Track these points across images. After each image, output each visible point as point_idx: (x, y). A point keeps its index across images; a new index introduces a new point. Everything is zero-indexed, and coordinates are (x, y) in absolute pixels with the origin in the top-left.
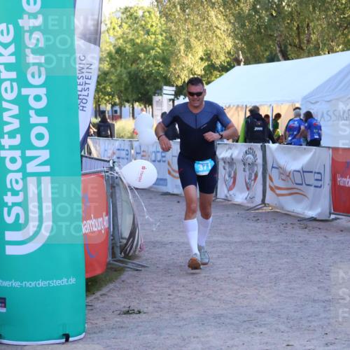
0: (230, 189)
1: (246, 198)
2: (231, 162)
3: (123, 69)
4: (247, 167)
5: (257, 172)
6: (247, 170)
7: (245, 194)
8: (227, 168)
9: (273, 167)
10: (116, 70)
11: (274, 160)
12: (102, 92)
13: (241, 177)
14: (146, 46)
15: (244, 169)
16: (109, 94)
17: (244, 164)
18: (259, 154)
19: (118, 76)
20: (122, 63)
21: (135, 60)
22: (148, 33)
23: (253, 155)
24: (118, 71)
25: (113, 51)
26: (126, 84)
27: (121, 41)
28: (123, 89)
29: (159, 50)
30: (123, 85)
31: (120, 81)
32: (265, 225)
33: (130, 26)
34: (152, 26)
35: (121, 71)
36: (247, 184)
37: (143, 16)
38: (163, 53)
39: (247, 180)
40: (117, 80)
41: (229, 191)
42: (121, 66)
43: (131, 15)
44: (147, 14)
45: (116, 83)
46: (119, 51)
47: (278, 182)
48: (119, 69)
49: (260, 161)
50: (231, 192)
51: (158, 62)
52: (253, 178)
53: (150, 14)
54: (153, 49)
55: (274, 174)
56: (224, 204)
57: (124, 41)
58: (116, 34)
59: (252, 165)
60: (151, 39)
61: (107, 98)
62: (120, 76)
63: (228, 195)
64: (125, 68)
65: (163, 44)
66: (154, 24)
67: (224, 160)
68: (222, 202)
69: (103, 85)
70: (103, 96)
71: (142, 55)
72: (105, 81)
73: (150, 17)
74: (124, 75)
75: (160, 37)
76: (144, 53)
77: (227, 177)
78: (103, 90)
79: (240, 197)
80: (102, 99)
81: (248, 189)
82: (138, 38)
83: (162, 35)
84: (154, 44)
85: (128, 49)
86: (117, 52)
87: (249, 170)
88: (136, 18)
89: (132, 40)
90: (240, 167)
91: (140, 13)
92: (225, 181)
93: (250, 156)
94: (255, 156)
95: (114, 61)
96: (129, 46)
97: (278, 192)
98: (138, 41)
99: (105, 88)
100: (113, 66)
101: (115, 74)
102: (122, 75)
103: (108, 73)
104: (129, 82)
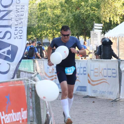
3: (70, 13)
10: (65, 14)
12: (56, 29)
20: (69, 9)
21: (79, 6)
24: (67, 15)
25: (64, 1)
26: (72, 23)
30: (70, 24)
31: (67, 21)
38: (98, 1)
40: (65, 21)
42: (69, 12)
45: (65, 23)
48: (67, 13)
51: (94, 8)
61: (59, 33)
64: (71, 13)
70: (56, 32)
71: (83, 3)
72: (58, 21)
74: (71, 17)
76: (85, 2)
78: (57, 28)
80: (56, 34)
86: (66, 2)
95: (64, 8)
99: (58, 26)
100: (63, 11)
101: (65, 17)
102: (69, 17)
103: (60, 16)
104: (74, 22)
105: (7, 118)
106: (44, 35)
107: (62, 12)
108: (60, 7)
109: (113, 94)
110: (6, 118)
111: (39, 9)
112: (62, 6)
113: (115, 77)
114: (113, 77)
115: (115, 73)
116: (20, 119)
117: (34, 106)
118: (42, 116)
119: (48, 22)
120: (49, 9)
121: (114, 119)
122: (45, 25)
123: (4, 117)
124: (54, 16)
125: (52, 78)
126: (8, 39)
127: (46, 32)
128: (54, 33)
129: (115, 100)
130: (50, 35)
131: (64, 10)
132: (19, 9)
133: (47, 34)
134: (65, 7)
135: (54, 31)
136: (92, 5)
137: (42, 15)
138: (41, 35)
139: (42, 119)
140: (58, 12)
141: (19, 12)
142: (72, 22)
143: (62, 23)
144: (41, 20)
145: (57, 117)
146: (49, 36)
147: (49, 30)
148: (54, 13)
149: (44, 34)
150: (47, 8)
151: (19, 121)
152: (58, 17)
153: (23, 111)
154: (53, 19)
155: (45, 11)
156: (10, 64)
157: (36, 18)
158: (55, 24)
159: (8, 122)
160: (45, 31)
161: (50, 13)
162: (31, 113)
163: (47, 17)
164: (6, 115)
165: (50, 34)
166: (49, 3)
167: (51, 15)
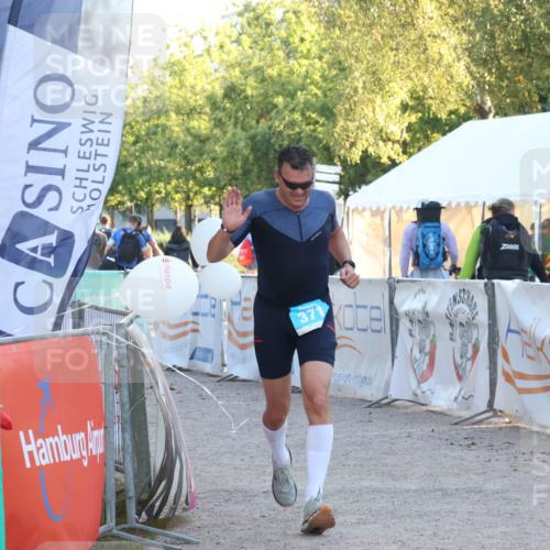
0: (422, 379)
1: (456, 398)
2: (424, 320)
3: (239, 130)
4: (458, 331)
5: (477, 339)
6: (457, 337)
7: (454, 389)
8: (416, 332)
9: (509, 330)
10: (225, 133)
11: (512, 315)
12: (194, 178)
13: (446, 351)
14: (289, 83)
15: (452, 334)
16: (209, 183)
17: (452, 325)
18: (482, 302)
19: (228, 144)
20: (237, 118)
21: (266, 110)
22: (291, 53)
23: (469, 306)
24: (229, 135)
25: (220, 92)
26: (246, 161)
27: (237, 72)
28: (239, 172)
29: (315, 90)
30: (239, 164)
31: (232, 155)
32: (485, 454)
33: (256, 42)
34: (302, 40)
35: (234, 135)
36: (456, 367)
37: (283, 21)
38: (326, 96)
39: (459, 360)
40: (225, 154)
41: (419, 383)
42: (235, 125)
43: (257, 18)
44: (290, 15)
45: (224, 160)
46: (231, 92)
47: (519, 363)
48: (230, 129)
49: (483, 317)
50: (425, 386)
51: (314, 116)
52: (469, 354)
53: (298, 18)
54: (303, 88)
55: (511, 344)
56: (409, 411)
57: (242, 73)
58: (225, 57)
59: (468, 325)
60: (300, 66)
61: (206, 190)
62: (231, 145)
63: (419, 392)
64: (243, 129)
65: (324, 78)
66: (307, 37)
67: (411, 316)
68: (406, 407)
69: (198, 165)
70: (197, 188)
71: (280, 100)
72: (201, 155)
73: (299, 23)
74: (242, 144)
75: (318, 64)
76: (285, 96)
77: (416, 353)
78: (198, 175)
79: (443, 396)
80: (196, 193)
81: (460, 378)
82: (270, 66)
83: (320, 58)
84: (306, 77)
85: (251, 88)
86: (226, 95)
87: (462, 336)
88: (268, 25)
89: (258, 70)
90: (442, 331)
91: (276, 14)
92: (413, 361)
93: (463, 306)
94: (473, 306)
95: (220, 114)
96: (251, 81)
97: (521, 383)
98: (273, 72)
99: (201, 170)
100: (219, 123)
101: (222, 142)
102: (236, 143)
103: (208, 139)
104: (251, 157)
105: (41, 451)
106: (157, 196)
107: (216, 126)
108: (207, 110)
109: (371, 384)
110: (38, 449)
111: (143, 113)
112: (214, 106)
113: (379, 332)
114: (373, 331)
115: (379, 320)
116: (84, 453)
117: (127, 416)
118: (152, 448)
119: (170, 155)
120: (173, 115)
121: (374, 462)
122: (162, 163)
123: (32, 447)
124: (189, 139)
125: (182, 329)
126: (50, 210)
127: (165, 188)
128: (189, 190)
129: (378, 402)
130: (177, 197)
131: (220, 120)
132: (93, 122)
133: (168, 194)
134: (224, 109)
135: (191, 182)
136: (308, 106)
137: (152, 133)
138: (149, 194)
139: (152, 454)
140: (202, 124)
141: (92, 131)
142: (247, 158)
143: (214, 160)
144: (150, 148)
145: (199, 450)
146: (173, 199)
147: (174, 182)
148: (188, 130)
149: (159, 192)
150: (167, 111)
151: (79, 461)
152: (203, 140)
153: (93, 429)
154: (186, 148)
155: (163, 120)
156: (51, 285)
157: (135, 143)
158: (192, 164)
159: (44, 462)
160: (161, 185)
161: (177, 129)
162: (117, 438)
163: (169, 139)
164: (40, 441)
165: (177, 192)
166: (174, 97)
167: (182, 135)
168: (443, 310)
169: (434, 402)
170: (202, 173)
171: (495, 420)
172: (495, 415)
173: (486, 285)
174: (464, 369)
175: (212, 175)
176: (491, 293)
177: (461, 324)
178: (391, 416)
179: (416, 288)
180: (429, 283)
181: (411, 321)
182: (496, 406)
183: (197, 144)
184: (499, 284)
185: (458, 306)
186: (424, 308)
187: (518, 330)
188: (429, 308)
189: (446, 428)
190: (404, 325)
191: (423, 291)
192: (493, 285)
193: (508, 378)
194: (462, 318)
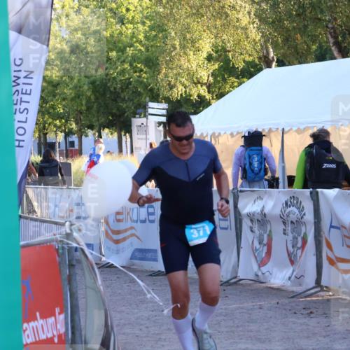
0: (262, 263)
1: (290, 278)
2: (262, 220)
4: (289, 228)
5: (305, 234)
6: (289, 232)
7: (288, 271)
8: (256, 229)
9: (331, 227)
10: (72, 79)
11: (333, 215)
12: (49, 113)
13: (281, 243)
14: (119, 41)
15: (284, 230)
16: (60, 117)
17: (284, 223)
18: (308, 206)
19: (75, 87)
22: (122, 21)
23: (298, 209)
29: (140, 47)
30: (84, 102)
31: (78, 96)
35: (79, 80)
36: (289, 254)
38: (148, 51)
39: (291, 250)
40: (73, 95)
41: (260, 267)
45: (72, 99)
49: (309, 217)
50: (264, 269)
51: (139, 65)
52: (299, 245)
55: (334, 237)
56: (253, 287)
59: (298, 223)
60: (127, 29)
62: (78, 88)
63: (260, 274)
66: (131, 7)
67: (251, 217)
68: (250, 285)
69: (51, 103)
70: (50, 120)
71: (114, 54)
72: (54, 96)
74: (86, 87)
75: (141, 27)
76: (118, 51)
77: (256, 244)
78: (51, 111)
79: (279, 276)
80: (50, 124)
81: (292, 262)
83: (144, 23)
84: (132, 37)
87: (293, 232)
90: (277, 228)
92: (254, 250)
93: (294, 209)
94: (301, 209)
98: (107, 34)
99: (53, 107)
101: (71, 86)
102: (81, 87)
103: (58, 84)
104: (92, 97)
113: (226, 229)
114: (221, 228)
115: (225, 220)
128: (45, 122)
129: (227, 282)
136: (135, 58)
142: (90, 97)
143: (63, 99)
168: (277, 211)
169: (272, 281)
170: (54, 109)
171: (321, 293)
172: (322, 290)
173: (311, 193)
174: (296, 256)
175: (62, 111)
176: (315, 199)
177: (292, 222)
178: (241, 292)
179: (255, 196)
180: (266, 192)
181: (252, 221)
182: (323, 283)
183: (50, 88)
184: (322, 192)
185: (289, 209)
186: (262, 210)
187: (338, 226)
188: (266, 211)
189: (286, 301)
190: (246, 224)
191: (260, 198)
192: (317, 193)
193: (332, 262)
194: (293, 218)
